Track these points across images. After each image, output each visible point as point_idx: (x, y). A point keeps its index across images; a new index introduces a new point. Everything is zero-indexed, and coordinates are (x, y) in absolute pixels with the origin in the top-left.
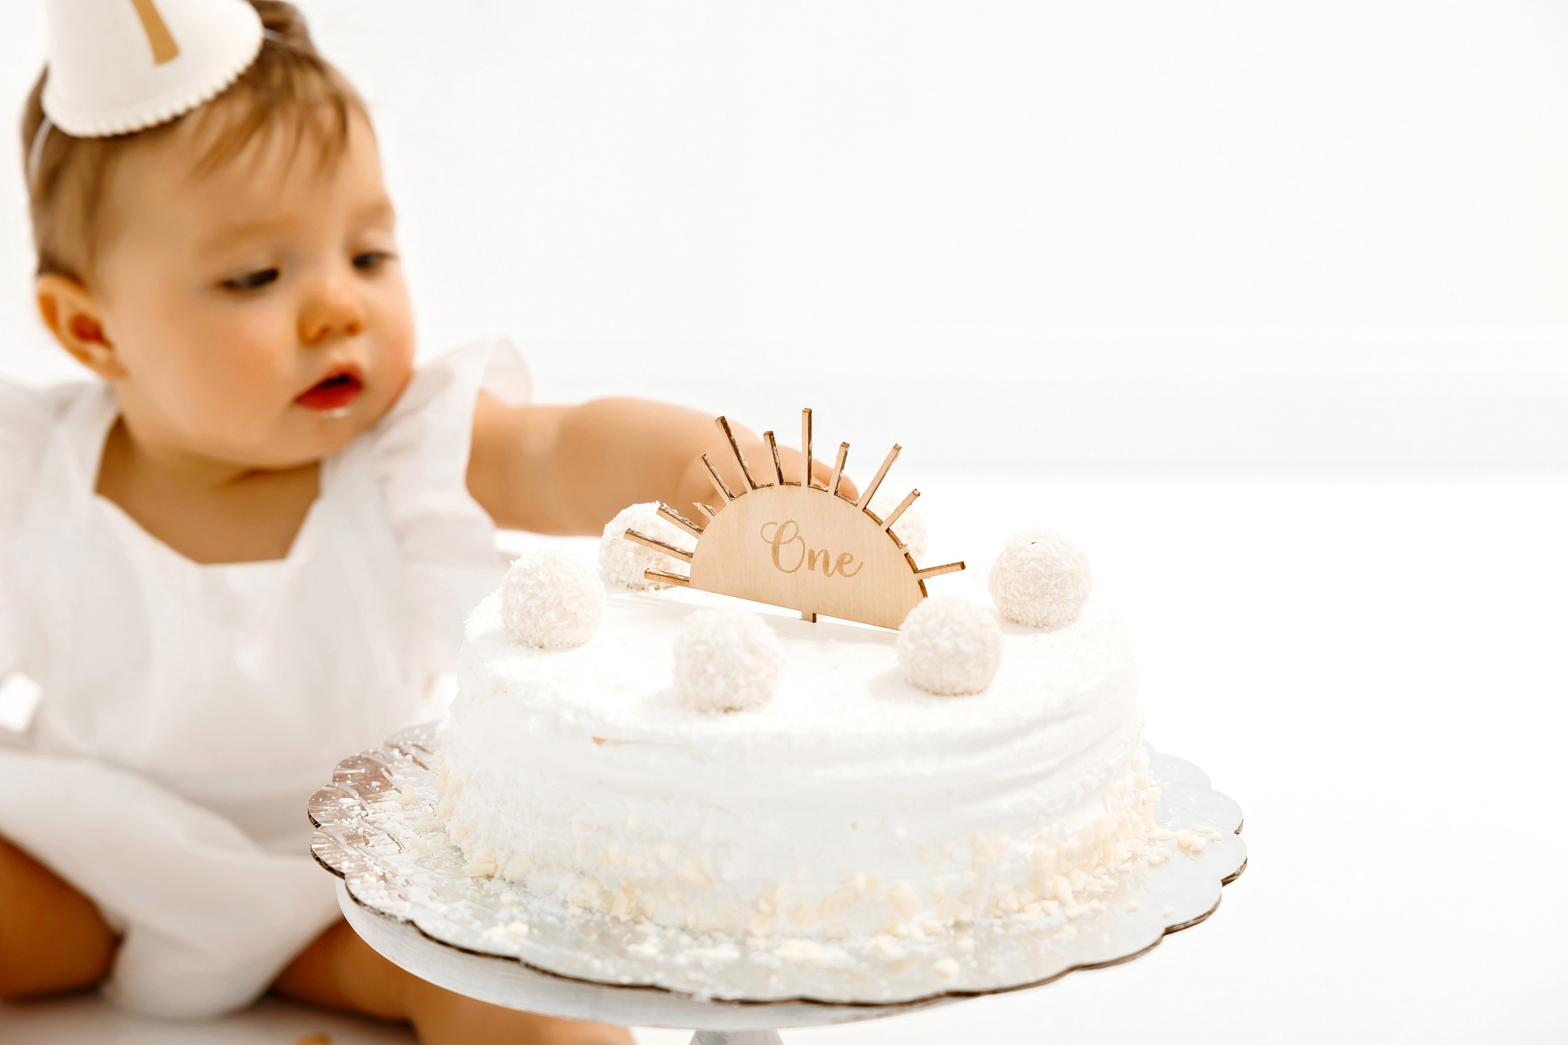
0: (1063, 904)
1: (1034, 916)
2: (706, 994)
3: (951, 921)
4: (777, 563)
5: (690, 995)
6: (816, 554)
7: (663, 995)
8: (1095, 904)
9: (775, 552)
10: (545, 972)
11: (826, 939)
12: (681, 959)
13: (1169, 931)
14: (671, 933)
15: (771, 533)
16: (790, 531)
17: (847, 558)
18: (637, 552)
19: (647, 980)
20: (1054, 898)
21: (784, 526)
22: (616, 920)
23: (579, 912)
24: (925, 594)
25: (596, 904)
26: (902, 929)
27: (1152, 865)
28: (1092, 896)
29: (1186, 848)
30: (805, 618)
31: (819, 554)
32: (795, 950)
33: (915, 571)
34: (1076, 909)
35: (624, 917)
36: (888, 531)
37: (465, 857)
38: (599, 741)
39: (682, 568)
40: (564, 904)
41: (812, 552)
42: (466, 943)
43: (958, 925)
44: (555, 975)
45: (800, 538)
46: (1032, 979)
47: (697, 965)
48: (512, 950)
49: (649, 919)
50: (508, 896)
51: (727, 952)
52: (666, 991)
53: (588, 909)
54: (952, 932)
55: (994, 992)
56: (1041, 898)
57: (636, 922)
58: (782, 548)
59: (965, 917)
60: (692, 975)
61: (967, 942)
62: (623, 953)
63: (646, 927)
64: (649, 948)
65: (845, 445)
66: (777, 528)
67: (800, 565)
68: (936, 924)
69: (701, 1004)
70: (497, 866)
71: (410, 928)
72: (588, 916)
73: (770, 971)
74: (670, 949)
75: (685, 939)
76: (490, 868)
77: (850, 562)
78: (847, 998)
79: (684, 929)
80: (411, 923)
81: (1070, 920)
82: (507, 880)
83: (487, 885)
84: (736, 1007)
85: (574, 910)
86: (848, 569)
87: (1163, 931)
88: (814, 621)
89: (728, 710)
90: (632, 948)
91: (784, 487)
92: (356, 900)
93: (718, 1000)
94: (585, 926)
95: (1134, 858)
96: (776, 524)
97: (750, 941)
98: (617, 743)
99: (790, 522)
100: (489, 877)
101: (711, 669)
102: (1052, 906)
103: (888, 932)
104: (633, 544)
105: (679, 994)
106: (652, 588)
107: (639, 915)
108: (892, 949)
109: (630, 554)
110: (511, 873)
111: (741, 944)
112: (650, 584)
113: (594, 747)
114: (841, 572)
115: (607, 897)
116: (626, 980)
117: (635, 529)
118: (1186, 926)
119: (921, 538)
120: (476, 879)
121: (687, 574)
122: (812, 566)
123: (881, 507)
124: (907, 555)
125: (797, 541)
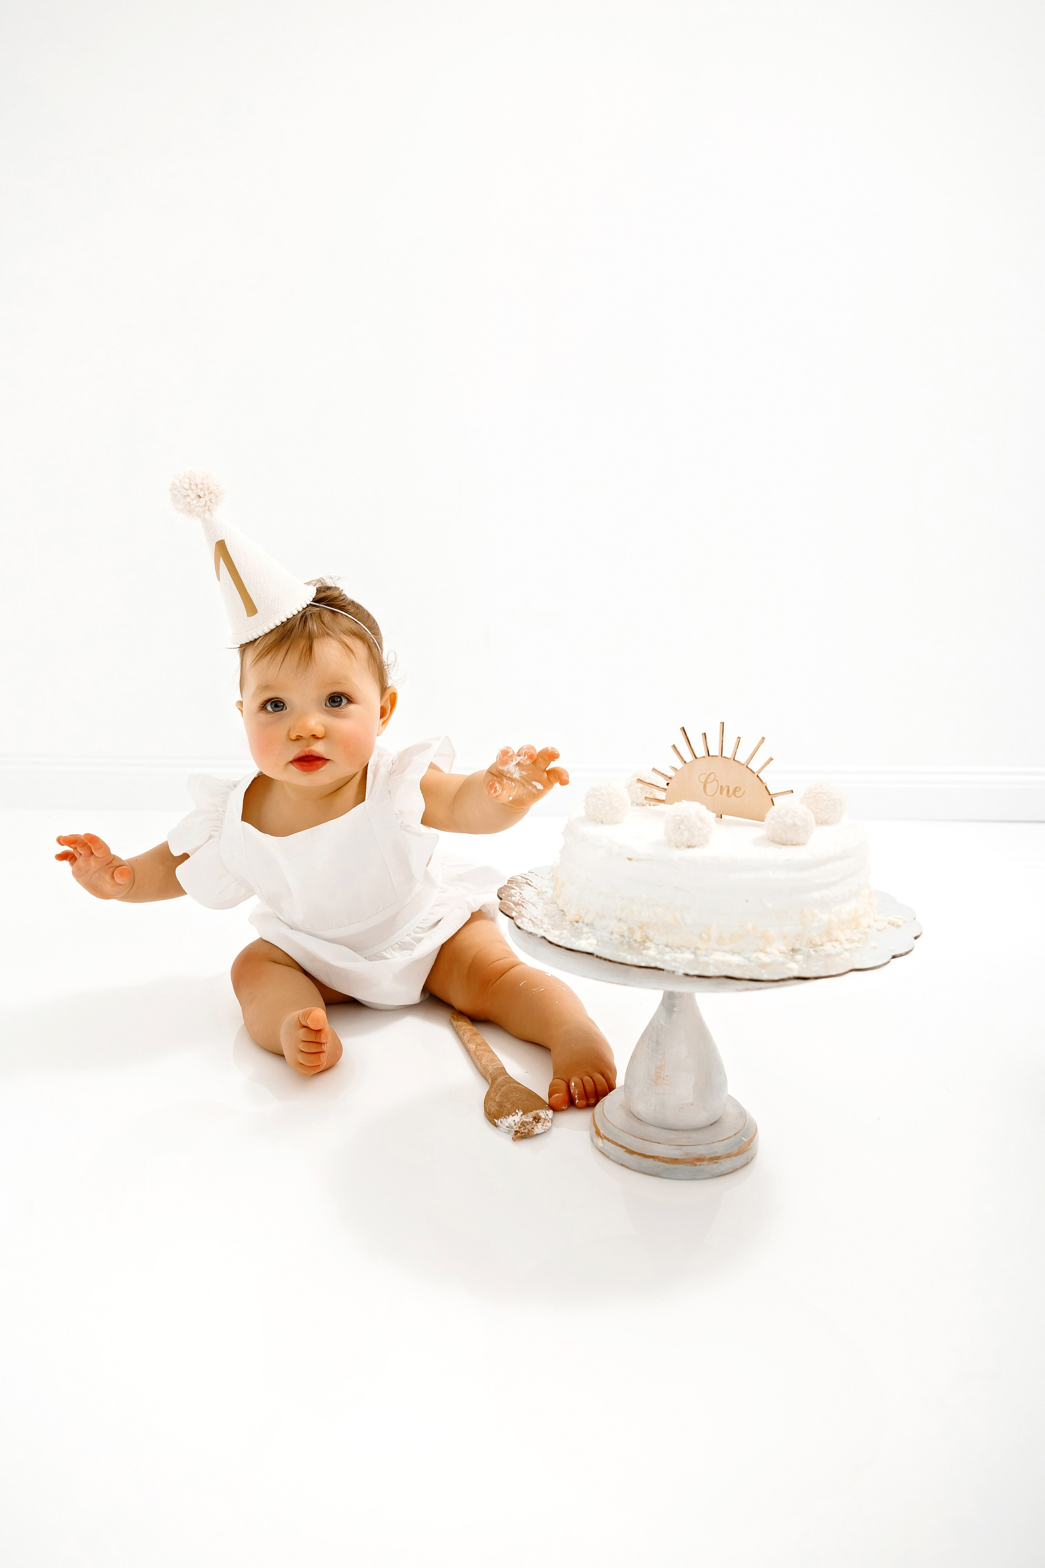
0: (841, 944)
1: (828, 947)
2: (681, 972)
3: (790, 948)
4: (705, 792)
5: (673, 972)
6: (723, 787)
7: (661, 972)
8: (856, 944)
9: (705, 787)
10: (605, 959)
11: (733, 953)
12: (667, 957)
13: (894, 957)
14: (661, 947)
15: (703, 778)
16: (712, 776)
17: (738, 789)
18: (642, 789)
19: (653, 965)
20: (837, 941)
21: (709, 775)
22: (635, 941)
23: (619, 937)
24: (774, 805)
25: (626, 934)
26: (769, 950)
27: (879, 930)
28: (853, 942)
29: (892, 924)
30: (717, 817)
31: (725, 787)
32: (718, 956)
33: (770, 794)
34: (847, 946)
35: (639, 940)
36: (758, 776)
37: (566, 914)
38: (630, 859)
39: (662, 796)
40: (612, 933)
41: (722, 787)
42: (569, 946)
43: (793, 950)
44: (610, 961)
45: (717, 780)
46: (834, 973)
47: (675, 960)
48: (592, 950)
49: (651, 941)
50: (586, 929)
51: (689, 956)
52: (663, 970)
53: (622, 936)
54: (791, 953)
55: (816, 978)
56: (830, 941)
57: (644, 942)
58: (708, 785)
59: (797, 947)
60: (673, 964)
61: (799, 957)
62: (641, 954)
63: (648, 944)
64: (652, 952)
65: (739, 738)
66: (706, 776)
67: (716, 793)
68: (783, 948)
69: (678, 977)
70: (581, 917)
71: (543, 939)
72: (622, 939)
73: (707, 964)
74: (661, 953)
75: (668, 949)
76: (577, 918)
77: (739, 791)
78: (747, 977)
79: (667, 946)
80: (544, 938)
81: (846, 950)
82: (585, 923)
83: (576, 924)
84: (695, 979)
85: (616, 936)
86: (738, 794)
87: (891, 957)
88: (721, 818)
89: (689, 847)
90: (644, 952)
91: (710, 757)
92: (519, 928)
93: (687, 975)
94: (622, 943)
95: (869, 927)
96: (705, 774)
97: (698, 952)
98: (638, 860)
99: (712, 773)
100: (577, 922)
101: (682, 827)
102: (837, 944)
103: (762, 951)
104: (641, 785)
105: (668, 971)
106: (648, 805)
107: (646, 939)
108: (765, 958)
109: (639, 790)
110: (588, 919)
111: (694, 953)
112: (647, 803)
113: (628, 861)
114: (735, 795)
115: (631, 930)
116: (643, 964)
117: (641, 779)
118: (901, 955)
119: (773, 779)
120: (571, 922)
121: (663, 798)
122: (721, 793)
123: (755, 766)
124: (766, 787)
125: (715, 782)
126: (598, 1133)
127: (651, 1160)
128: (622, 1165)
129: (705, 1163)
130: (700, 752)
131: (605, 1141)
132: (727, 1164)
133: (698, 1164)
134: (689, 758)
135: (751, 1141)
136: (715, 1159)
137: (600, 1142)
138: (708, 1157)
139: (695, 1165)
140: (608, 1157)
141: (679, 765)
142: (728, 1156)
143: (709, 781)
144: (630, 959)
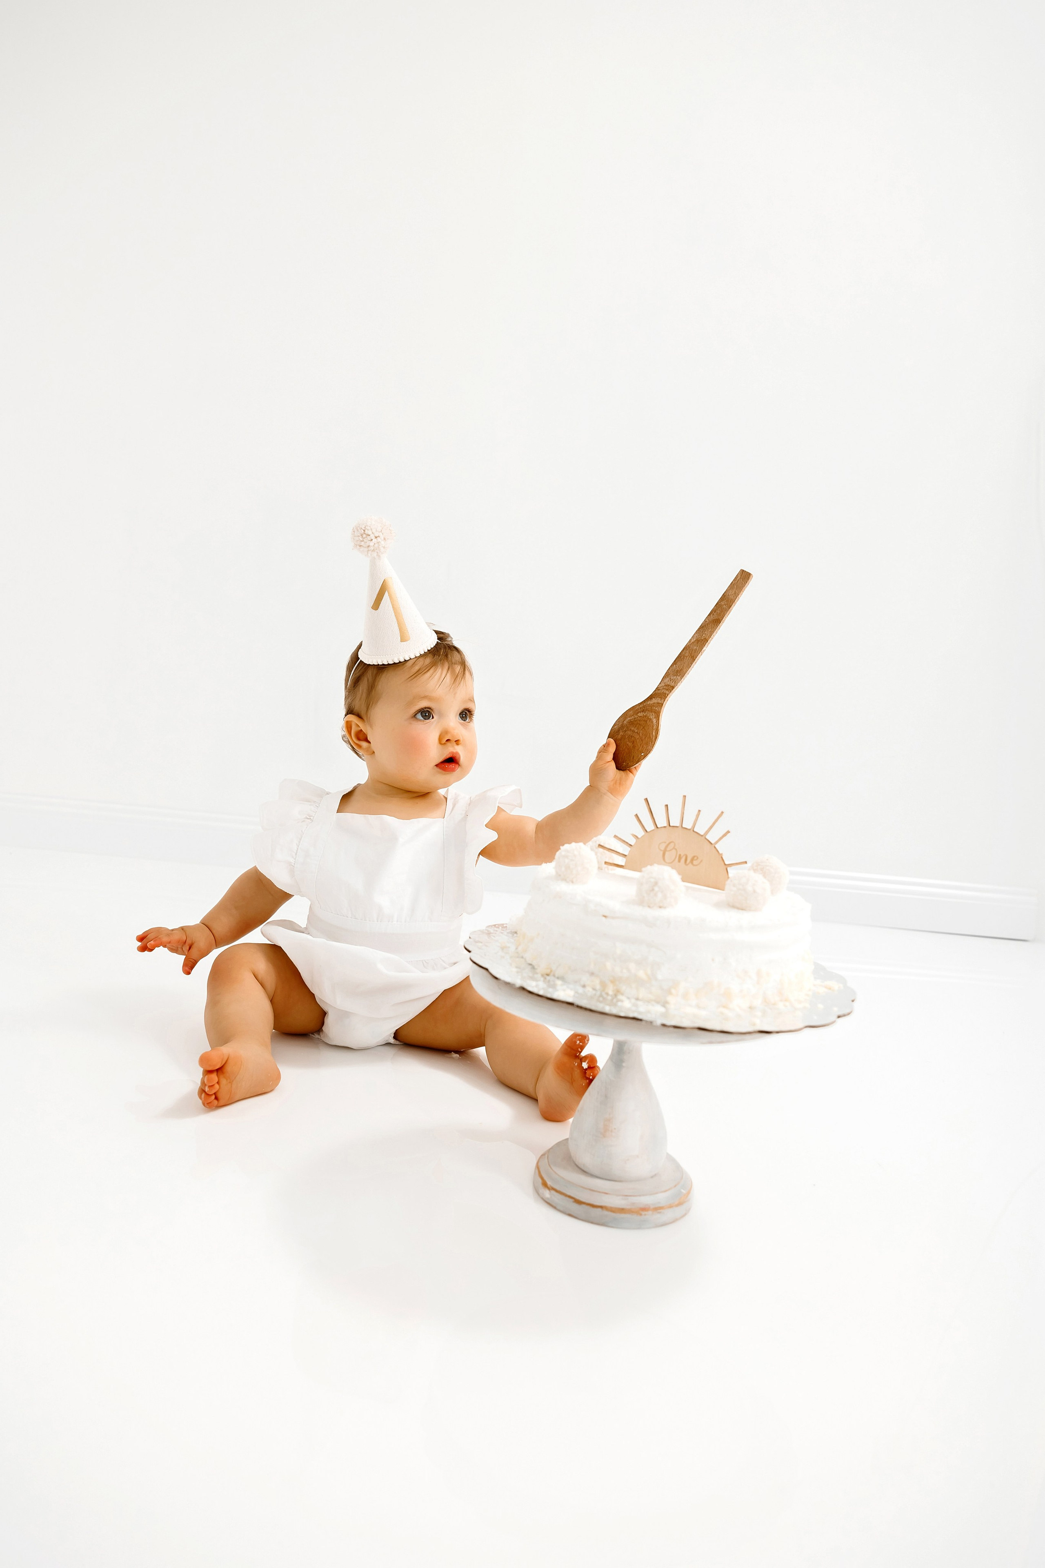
1: (782, 1006)
2: (659, 1022)
4: (664, 859)
5: (651, 1022)
6: (682, 856)
7: (639, 1022)
9: (664, 855)
10: (586, 1009)
11: (701, 1007)
12: (642, 1009)
13: (839, 1017)
14: (634, 1000)
15: (663, 847)
16: (672, 845)
17: (696, 858)
18: (602, 854)
19: (631, 1015)
21: (669, 844)
22: (609, 993)
23: (591, 990)
24: (728, 874)
25: (598, 987)
29: (829, 988)
31: (683, 856)
32: (688, 1010)
33: (725, 864)
35: (612, 993)
36: (715, 847)
37: (536, 967)
38: (605, 917)
39: (621, 861)
40: (584, 986)
41: (680, 855)
44: (591, 1010)
45: (676, 850)
47: (650, 1012)
48: (570, 1000)
49: (622, 994)
50: (559, 982)
51: (660, 1009)
52: (641, 1020)
55: (778, 1032)
57: (616, 995)
58: (667, 854)
60: (649, 1015)
61: (758, 1013)
63: (620, 997)
64: (626, 1005)
65: (699, 810)
66: (665, 845)
67: (674, 860)
69: (656, 1027)
70: (551, 971)
71: (523, 990)
72: (594, 992)
73: (681, 1017)
74: (634, 1006)
75: (641, 1003)
76: (548, 971)
77: (696, 860)
78: (719, 1028)
79: (638, 999)
82: (557, 976)
83: (548, 978)
84: (672, 1029)
86: (695, 862)
87: (836, 1016)
89: (660, 907)
91: (671, 828)
93: (664, 1025)
96: (665, 842)
97: (668, 1006)
98: (613, 918)
99: (671, 842)
100: (548, 975)
101: (656, 889)
103: (724, 1007)
104: (601, 850)
105: (646, 1021)
106: (606, 869)
107: (618, 992)
108: (729, 1014)
110: (558, 972)
111: (664, 1006)
113: (604, 918)
114: (692, 863)
115: (603, 985)
117: (602, 844)
118: (844, 1015)
119: (729, 851)
120: (542, 975)
121: (623, 864)
122: (679, 861)
123: (712, 837)
124: (722, 858)
125: (674, 851)
126: (545, 1184)
127: (599, 1210)
128: (570, 1215)
129: (650, 1212)
130: (662, 822)
131: (553, 1192)
132: (668, 1215)
133: (643, 1213)
134: (650, 827)
135: (689, 1193)
136: (657, 1209)
137: (547, 1194)
138: (652, 1207)
139: (641, 1215)
140: (555, 1208)
141: (640, 833)
142: (670, 1206)
143: (668, 849)
144: (607, 1009)
